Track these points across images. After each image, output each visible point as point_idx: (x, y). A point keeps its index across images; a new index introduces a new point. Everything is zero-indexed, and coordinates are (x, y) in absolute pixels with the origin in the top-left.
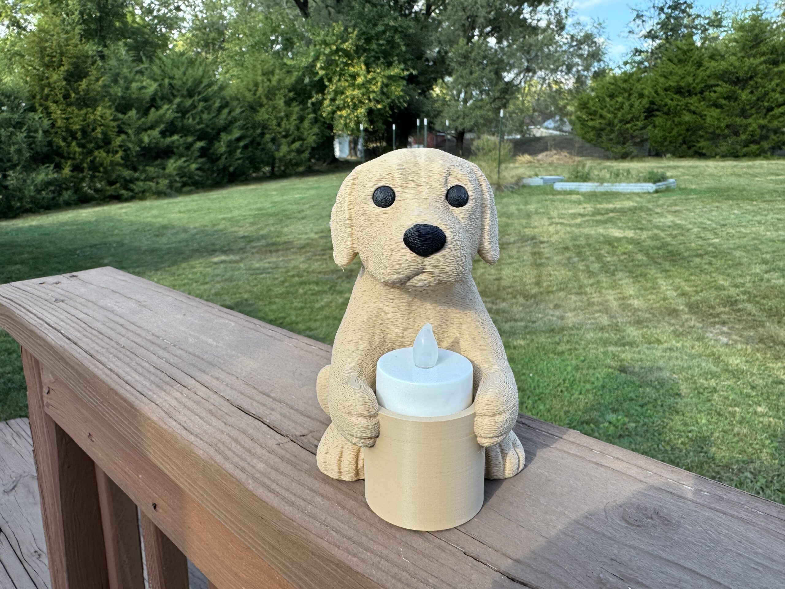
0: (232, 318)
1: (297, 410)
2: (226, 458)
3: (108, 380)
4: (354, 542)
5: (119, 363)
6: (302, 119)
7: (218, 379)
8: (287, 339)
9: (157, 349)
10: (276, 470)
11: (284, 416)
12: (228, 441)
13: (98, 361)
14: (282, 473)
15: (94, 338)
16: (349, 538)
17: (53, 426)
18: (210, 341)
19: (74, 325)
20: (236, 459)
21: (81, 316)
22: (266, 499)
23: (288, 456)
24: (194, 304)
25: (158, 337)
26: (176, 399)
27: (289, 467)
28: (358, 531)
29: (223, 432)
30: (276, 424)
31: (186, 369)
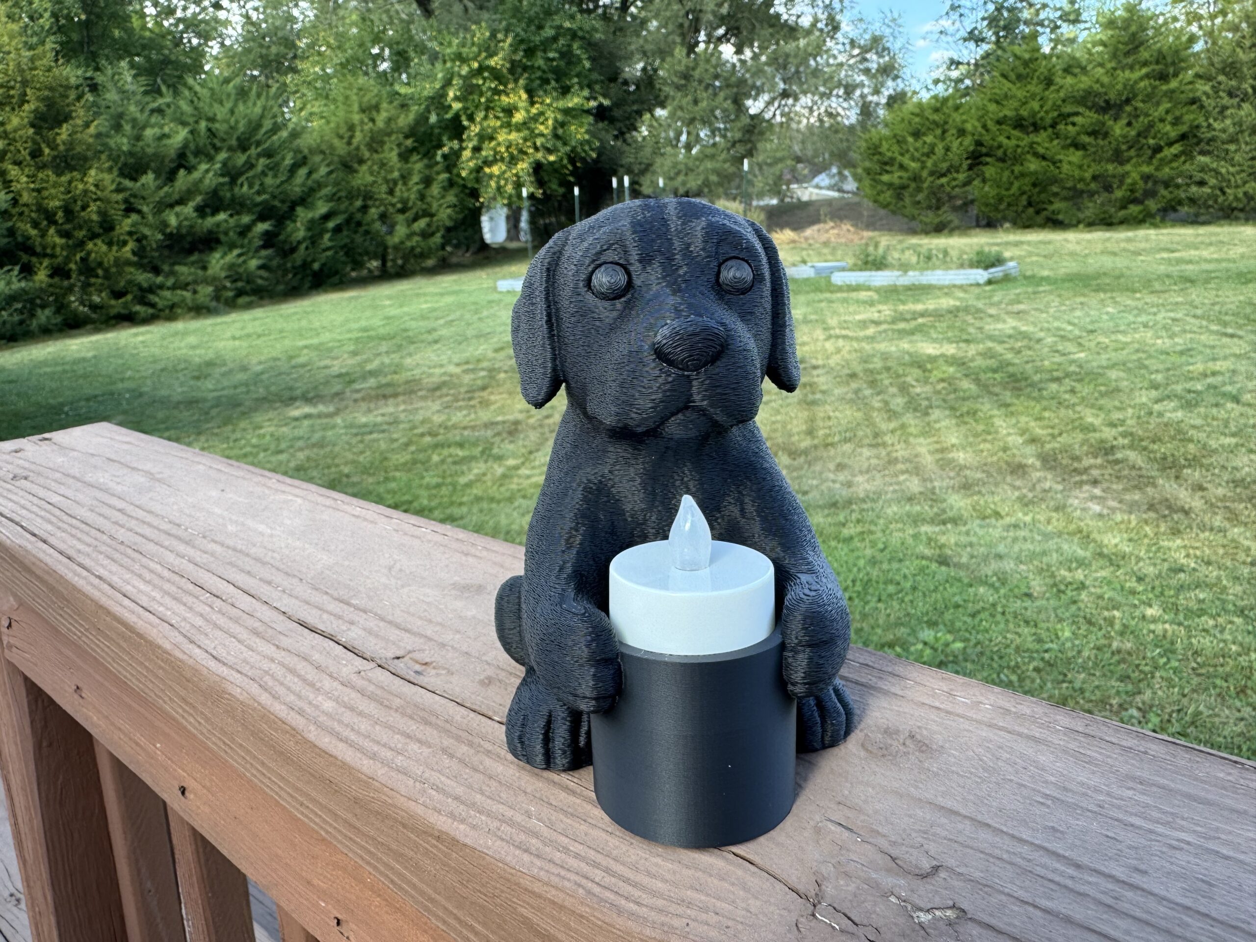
0: (297, 491)
1: (390, 623)
2: (275, 697)
3: (96, 594)
4: (463, 803)
5: (114, 568)
6: (427, 182)
7: (269, 583)
8: (384, 519)
9: (175, 543)
10: (352, 709)
11: (370, 632)
12: (279, 672)
13: (80, 565)
14: (361, 714)
15: (75, 532)
16: (457, 798)
17: (20, 680)
18: (262, 528)
19: (43, 513)
20: (291, 698)
21: (55, 499)
22: (334, 752)
23: (372, 688)
24: (241, 473)
25: (179, 525)
26: (201, 615)
27: (373, 705)
28: (470, 787)
29: (272, 660)
30: (358, 644)
31: (221, 571)
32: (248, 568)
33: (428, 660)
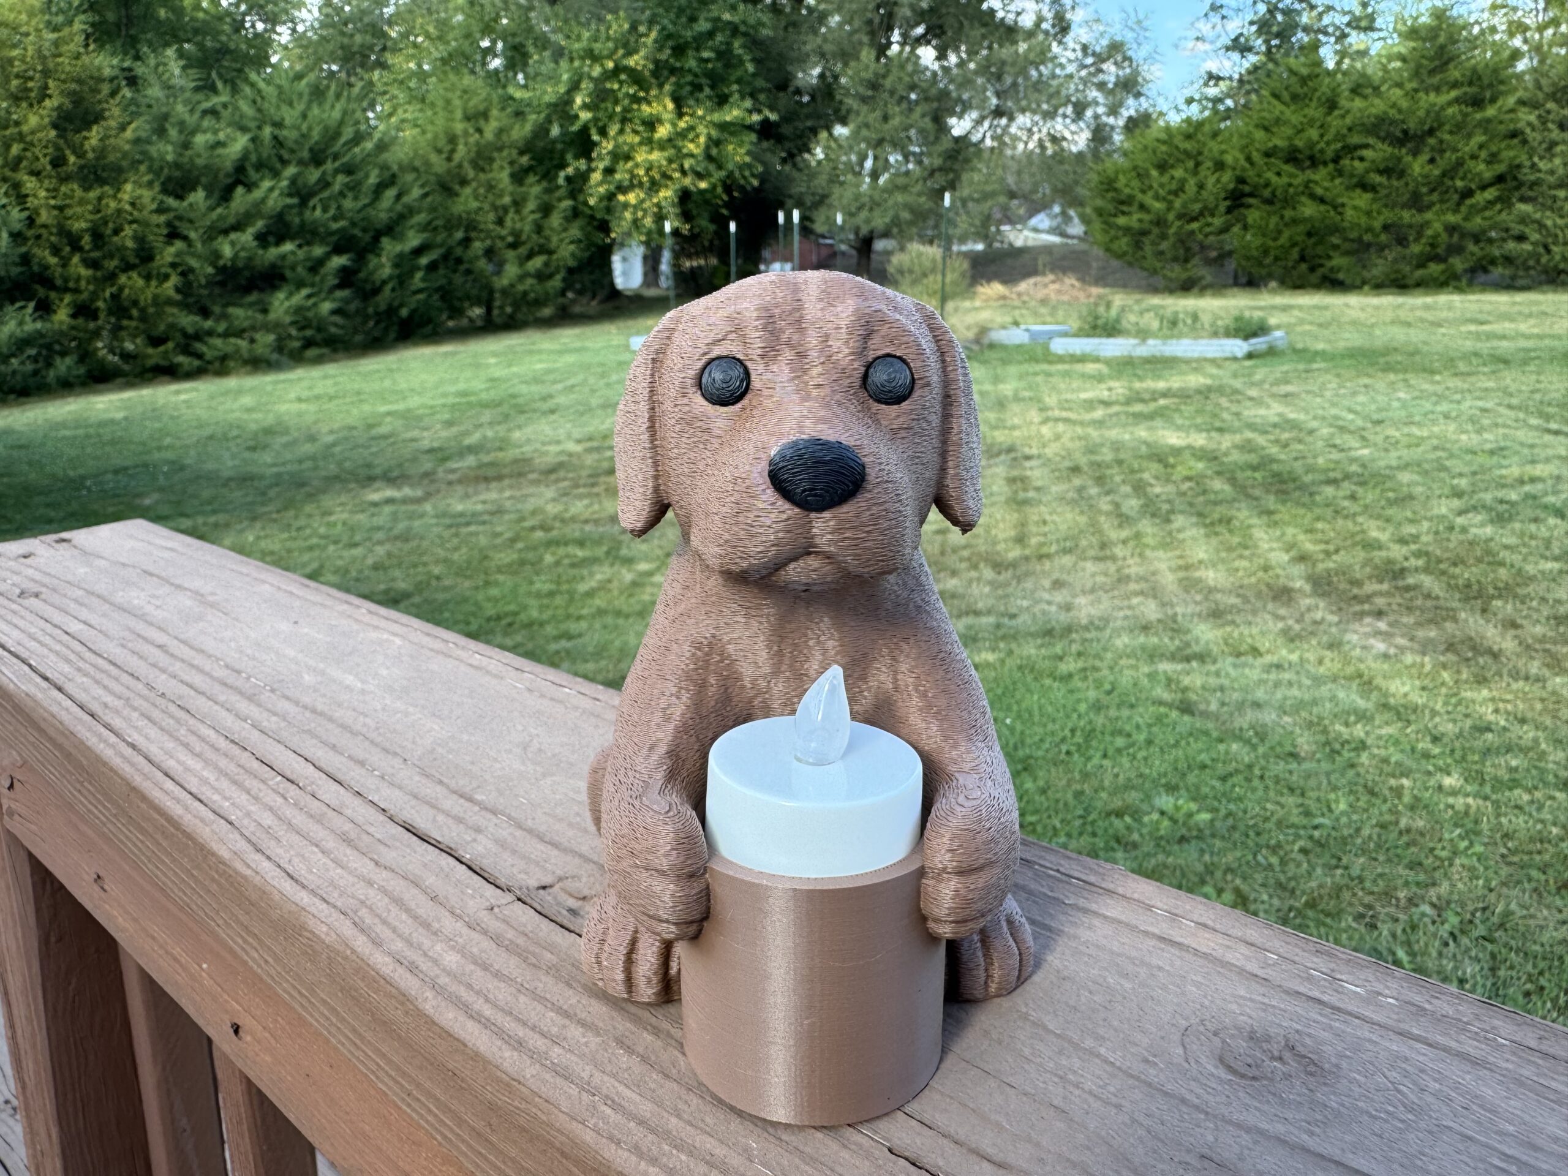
0: (396, 628)
1: (530, 831)
2: (377, 943)
3: (127, 770)
4: (652, 1131)
5: (153, 732)
6: (546, 210)
7: (362, 763)
8: (513, 673)
9: (234, 698)
10: (485, 967)
11: (502, 844)
12: (380, 902)
13: (108, 727)
14: (498, 975)
15: (99, 676)
16: (642, 1122)
17: (23, 855)
18: (349, 679)
19: (58, 647)
20: (399, 945)
21: (75, 627)
22: (462, 1035)
23: (510, 934)
24: (318, 598)
25: (239, 672)
26: (271, 809)
27: (514, 961)
28: (660, 1104)
29: (370, 883)
30: (486, 863)
31: (295, 742)
32: (333, 740)
33: (586, 892)
